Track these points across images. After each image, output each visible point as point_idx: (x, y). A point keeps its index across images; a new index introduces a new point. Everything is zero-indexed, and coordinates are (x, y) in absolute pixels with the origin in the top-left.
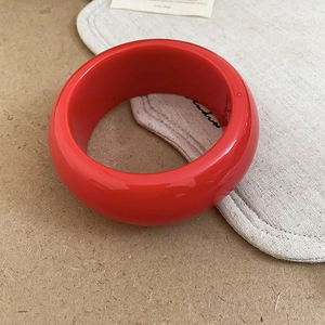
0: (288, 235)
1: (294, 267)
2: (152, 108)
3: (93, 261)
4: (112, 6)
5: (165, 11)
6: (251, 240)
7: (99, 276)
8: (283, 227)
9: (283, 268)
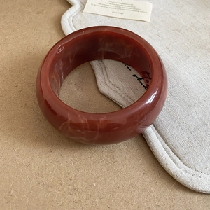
0: (200, 174)
1: (204, 196)
2: (110, 82)
3: (70, 187)
4: (85, 11)
5: (120, 16)
6: (176, 177)
7: (74, 197)
8: (197, 168)
9: (196, 197)
